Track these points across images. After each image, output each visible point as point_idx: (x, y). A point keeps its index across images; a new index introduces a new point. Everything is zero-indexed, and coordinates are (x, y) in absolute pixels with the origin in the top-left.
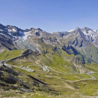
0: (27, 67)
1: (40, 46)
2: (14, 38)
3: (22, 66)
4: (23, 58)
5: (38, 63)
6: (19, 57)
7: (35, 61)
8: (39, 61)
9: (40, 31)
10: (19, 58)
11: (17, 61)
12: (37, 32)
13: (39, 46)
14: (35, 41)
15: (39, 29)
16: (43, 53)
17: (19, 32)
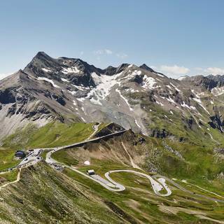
0: (107, 175)
1: (145, 116)
2: (76, 90)
3: (93, 171)
4: (96, 149)
5: (139, 165)
6: (86, 143)
7: (128, 159)
8: (140, 159)
9: (146, 71)
10: (86, 146)
11: (79, 155)
12: (137, 76)
13: (142, 115)
14: (133, 100)
15: (144, 67)
16: (153, 136)
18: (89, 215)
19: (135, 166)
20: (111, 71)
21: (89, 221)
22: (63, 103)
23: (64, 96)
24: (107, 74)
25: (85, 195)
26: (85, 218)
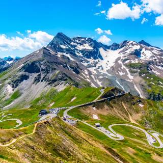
0: (110, 127)
1: (143, 82)
2: (88, 62)
3: (99, 124)
4: (102, 107)
6: (94, 103)
8: (138, 116)
10: (94, 105)
12: (136, 50)
13: (141, 81)
14: (133, 69)
16: (149, 98)
17: (97, 50)
18: (91, 156)
19: (133, 122)
20: (115, 47)
21: (90, 161)
22: (78, 73)
23: (78, 67)
24: (112, 49)
25: (89, 141)
26: (86, 159)
